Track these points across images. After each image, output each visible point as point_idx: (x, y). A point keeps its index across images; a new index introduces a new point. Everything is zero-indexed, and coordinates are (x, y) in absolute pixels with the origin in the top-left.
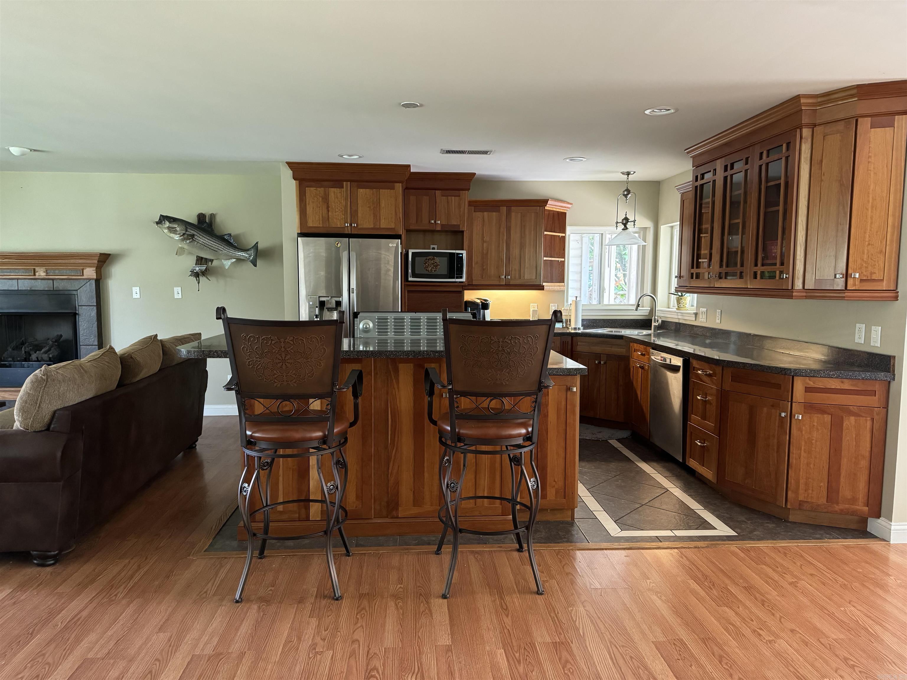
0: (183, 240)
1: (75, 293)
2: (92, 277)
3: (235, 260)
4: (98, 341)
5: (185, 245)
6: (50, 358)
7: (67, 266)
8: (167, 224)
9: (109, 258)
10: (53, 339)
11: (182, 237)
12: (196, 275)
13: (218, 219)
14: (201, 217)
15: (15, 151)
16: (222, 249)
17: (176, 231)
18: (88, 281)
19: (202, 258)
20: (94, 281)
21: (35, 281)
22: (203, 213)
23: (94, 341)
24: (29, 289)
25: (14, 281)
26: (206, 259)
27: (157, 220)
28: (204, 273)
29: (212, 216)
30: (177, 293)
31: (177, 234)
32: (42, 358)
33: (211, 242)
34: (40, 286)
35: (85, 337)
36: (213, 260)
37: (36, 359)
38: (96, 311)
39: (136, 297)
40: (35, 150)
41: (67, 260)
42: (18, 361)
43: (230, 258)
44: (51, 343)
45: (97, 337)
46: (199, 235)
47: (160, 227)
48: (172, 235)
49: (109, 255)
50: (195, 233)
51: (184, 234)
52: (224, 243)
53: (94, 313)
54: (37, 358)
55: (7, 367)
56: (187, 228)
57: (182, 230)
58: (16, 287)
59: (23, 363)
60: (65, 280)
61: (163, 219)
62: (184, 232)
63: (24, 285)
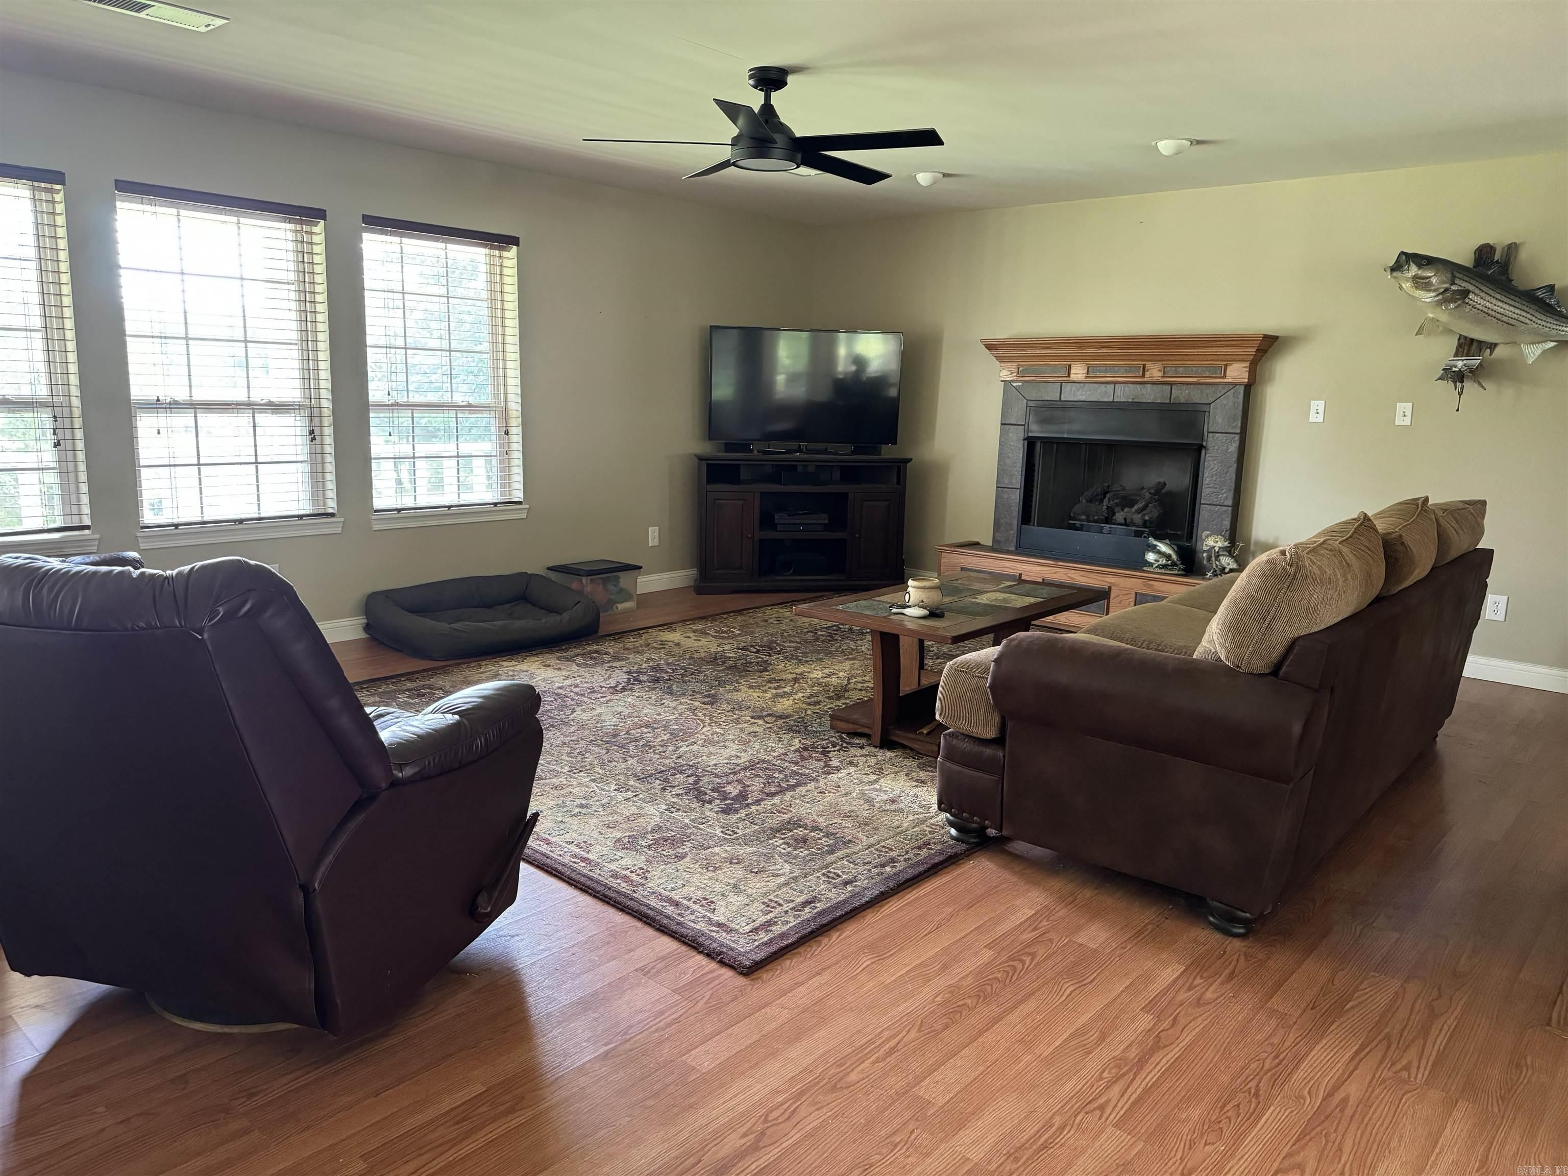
0: (1439, 303)
1: (1205, 408)
2: (1238, 380)
3: (1553, 344)
4: (1234, 499)
5: (1443, 315)
6: (1145, 521)
7: (1199, 360)
8: (1414, 270)
9: (1276, 343)
10: (1151, 488)
11: (1440, 297)
12: (1458, 377)
13: (1524, 255)
14: (1484, 253)
15: (1166, 147)
16: (1527, 321)
17: (1429, 284)
18: (1231, 387)
19: (1472, 340)
20: (1243, 387)
21: (1142, 386)
22: (1491, 243)
23: (1226, 498)
24: (1130, 400)
25: (1109, 386)
26: (1480, 342)
27: (1392, 263)
28: (1475, 374)
29: (1512, 249)
30: (1402, 414)
31: (1430, 291)
32: (1132, 520)
33: (1505, 306)
34: (1149, 395)
35: (1211, 490)
36: (1496, 345)
37: (1123, 521)
38: (1238, 442)
39: (1316, 420)
40: (1199, 142)
41: (1202, 348)
42: (1096, 521)
43: (1540, 340)
44: (1147, 495)
45: (1232, 491)
46: (1477, 291)
47: (1395, 278)
48: (1419, 293)
49: (1276, 338)
50: (1471, 288)
51: (1446, 290)
52: (1533, 306)
53: (1234, 447)
54: (1125, 519)
55: (1077, 529)
56: (1454, 277)
57: (1444, 282)
58: (1110, 396)
59: (1102, 525)
60: (1193, 386)
61: (1406, 259)
62: (1447, 285)
63: (1123, 394)
